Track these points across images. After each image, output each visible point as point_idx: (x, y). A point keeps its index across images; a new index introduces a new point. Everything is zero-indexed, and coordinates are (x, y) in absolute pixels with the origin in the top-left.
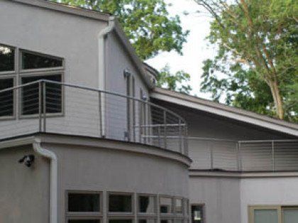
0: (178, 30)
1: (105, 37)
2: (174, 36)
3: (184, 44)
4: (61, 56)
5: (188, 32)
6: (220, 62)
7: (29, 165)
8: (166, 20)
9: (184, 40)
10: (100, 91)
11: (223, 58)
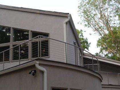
0: (87, 43)
1: (67, 23)
2: (86, 44)
3: (89, 47)
4: (48, 33)
5: (90, 43)
6: (101, 54)
7: (33, 75)
8: (83, 39)
9: (89, 46)
10: (65, 43)
11: (102, 52)
